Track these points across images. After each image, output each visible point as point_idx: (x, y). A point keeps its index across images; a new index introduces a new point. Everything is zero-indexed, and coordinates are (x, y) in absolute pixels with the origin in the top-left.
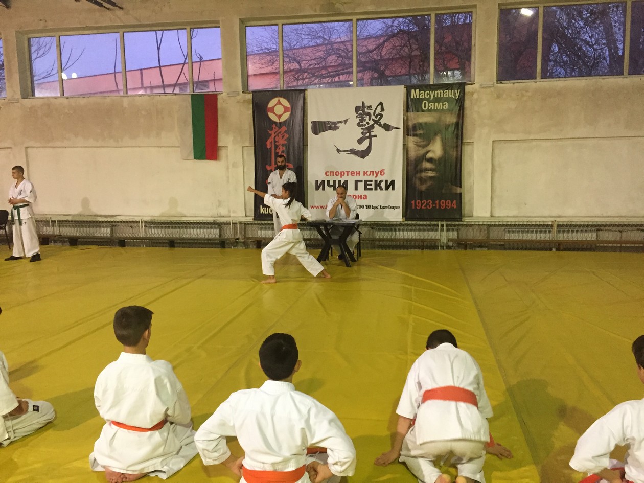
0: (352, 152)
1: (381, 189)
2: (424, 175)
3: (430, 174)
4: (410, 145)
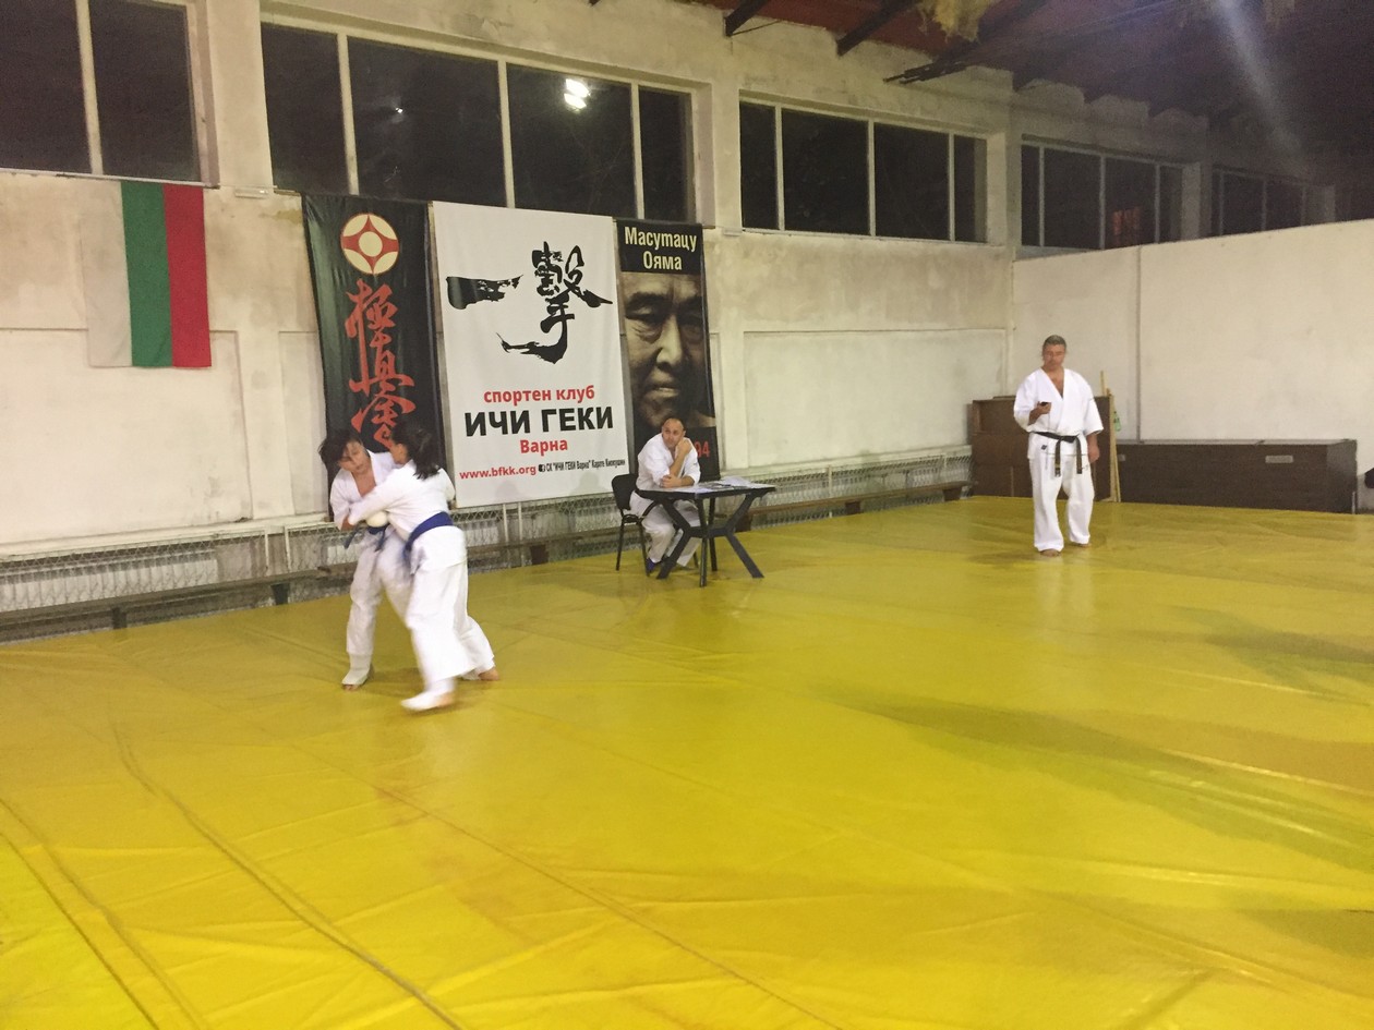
2: (657, 395)
3: (667, 393)
4: (632, 336)
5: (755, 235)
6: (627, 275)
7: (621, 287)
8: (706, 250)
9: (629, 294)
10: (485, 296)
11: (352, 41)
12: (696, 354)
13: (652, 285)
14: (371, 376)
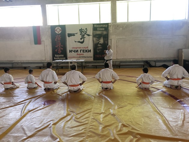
0: (79, 42)
1: (87, 52)
4: (95, 40)
7: (93, 33)
8: (109, 27)
10: (73, 35)
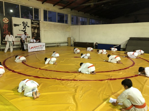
3: (36, 35)
4: (32, 30)
5: (45, 22)
6: (32, 25)
7: (31, 26)
8: (40, 23)
9: (32, 26)
10: (17, 26)
11: (4, 2)
12: (39, 32)
13: (34, 26)
14: (6, 32)
